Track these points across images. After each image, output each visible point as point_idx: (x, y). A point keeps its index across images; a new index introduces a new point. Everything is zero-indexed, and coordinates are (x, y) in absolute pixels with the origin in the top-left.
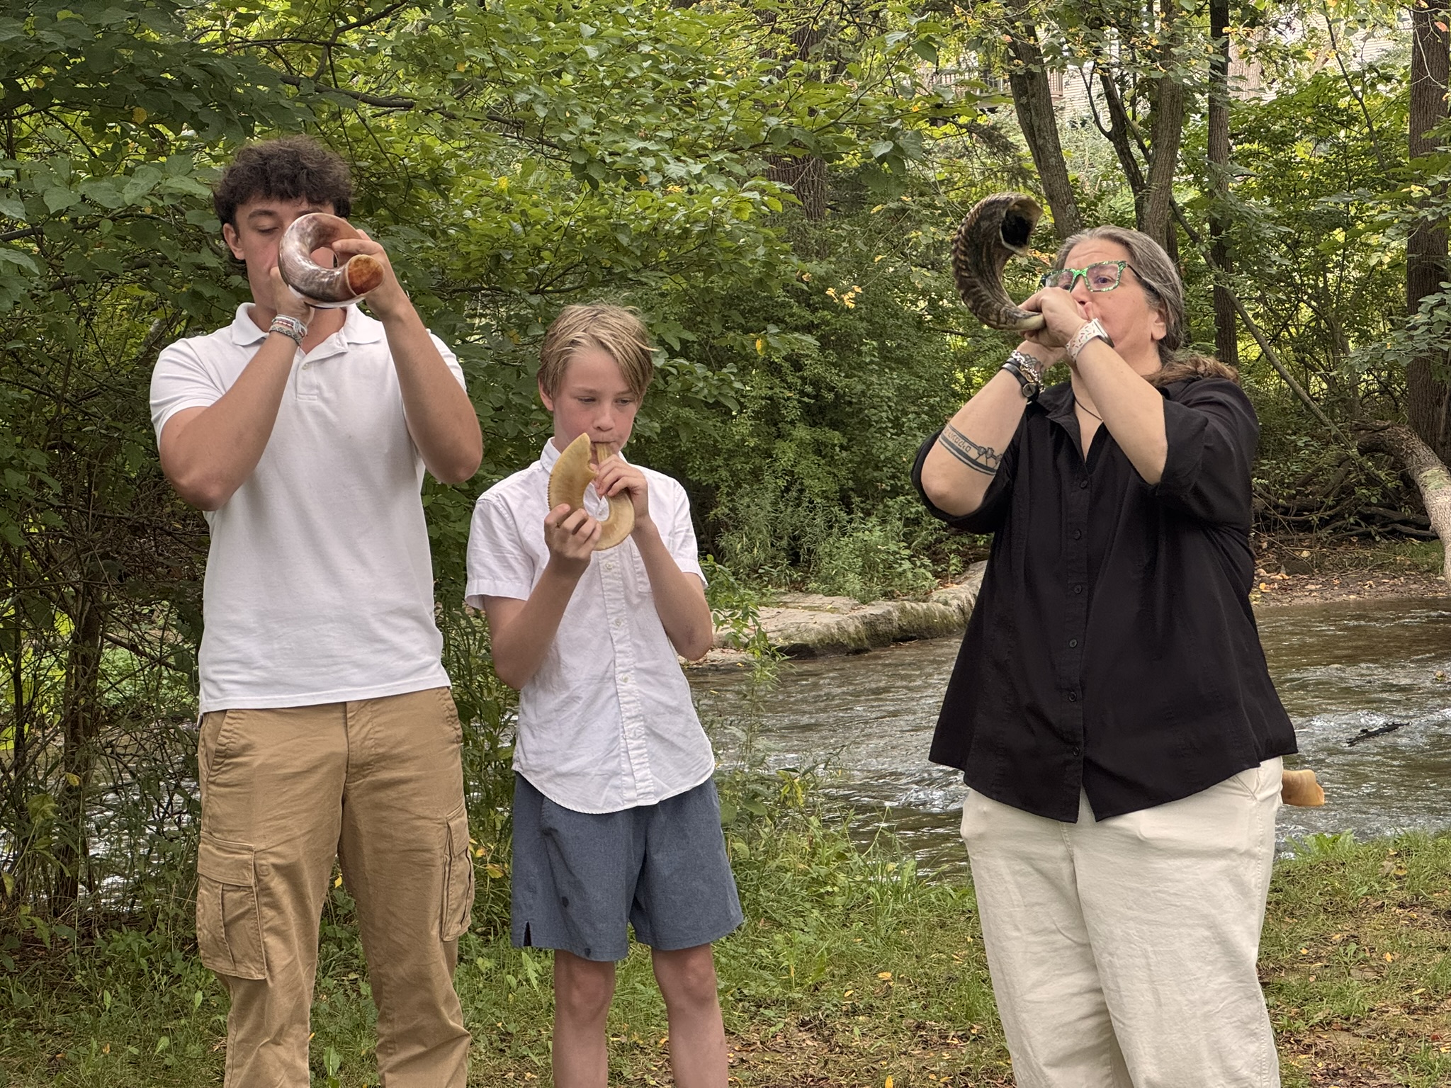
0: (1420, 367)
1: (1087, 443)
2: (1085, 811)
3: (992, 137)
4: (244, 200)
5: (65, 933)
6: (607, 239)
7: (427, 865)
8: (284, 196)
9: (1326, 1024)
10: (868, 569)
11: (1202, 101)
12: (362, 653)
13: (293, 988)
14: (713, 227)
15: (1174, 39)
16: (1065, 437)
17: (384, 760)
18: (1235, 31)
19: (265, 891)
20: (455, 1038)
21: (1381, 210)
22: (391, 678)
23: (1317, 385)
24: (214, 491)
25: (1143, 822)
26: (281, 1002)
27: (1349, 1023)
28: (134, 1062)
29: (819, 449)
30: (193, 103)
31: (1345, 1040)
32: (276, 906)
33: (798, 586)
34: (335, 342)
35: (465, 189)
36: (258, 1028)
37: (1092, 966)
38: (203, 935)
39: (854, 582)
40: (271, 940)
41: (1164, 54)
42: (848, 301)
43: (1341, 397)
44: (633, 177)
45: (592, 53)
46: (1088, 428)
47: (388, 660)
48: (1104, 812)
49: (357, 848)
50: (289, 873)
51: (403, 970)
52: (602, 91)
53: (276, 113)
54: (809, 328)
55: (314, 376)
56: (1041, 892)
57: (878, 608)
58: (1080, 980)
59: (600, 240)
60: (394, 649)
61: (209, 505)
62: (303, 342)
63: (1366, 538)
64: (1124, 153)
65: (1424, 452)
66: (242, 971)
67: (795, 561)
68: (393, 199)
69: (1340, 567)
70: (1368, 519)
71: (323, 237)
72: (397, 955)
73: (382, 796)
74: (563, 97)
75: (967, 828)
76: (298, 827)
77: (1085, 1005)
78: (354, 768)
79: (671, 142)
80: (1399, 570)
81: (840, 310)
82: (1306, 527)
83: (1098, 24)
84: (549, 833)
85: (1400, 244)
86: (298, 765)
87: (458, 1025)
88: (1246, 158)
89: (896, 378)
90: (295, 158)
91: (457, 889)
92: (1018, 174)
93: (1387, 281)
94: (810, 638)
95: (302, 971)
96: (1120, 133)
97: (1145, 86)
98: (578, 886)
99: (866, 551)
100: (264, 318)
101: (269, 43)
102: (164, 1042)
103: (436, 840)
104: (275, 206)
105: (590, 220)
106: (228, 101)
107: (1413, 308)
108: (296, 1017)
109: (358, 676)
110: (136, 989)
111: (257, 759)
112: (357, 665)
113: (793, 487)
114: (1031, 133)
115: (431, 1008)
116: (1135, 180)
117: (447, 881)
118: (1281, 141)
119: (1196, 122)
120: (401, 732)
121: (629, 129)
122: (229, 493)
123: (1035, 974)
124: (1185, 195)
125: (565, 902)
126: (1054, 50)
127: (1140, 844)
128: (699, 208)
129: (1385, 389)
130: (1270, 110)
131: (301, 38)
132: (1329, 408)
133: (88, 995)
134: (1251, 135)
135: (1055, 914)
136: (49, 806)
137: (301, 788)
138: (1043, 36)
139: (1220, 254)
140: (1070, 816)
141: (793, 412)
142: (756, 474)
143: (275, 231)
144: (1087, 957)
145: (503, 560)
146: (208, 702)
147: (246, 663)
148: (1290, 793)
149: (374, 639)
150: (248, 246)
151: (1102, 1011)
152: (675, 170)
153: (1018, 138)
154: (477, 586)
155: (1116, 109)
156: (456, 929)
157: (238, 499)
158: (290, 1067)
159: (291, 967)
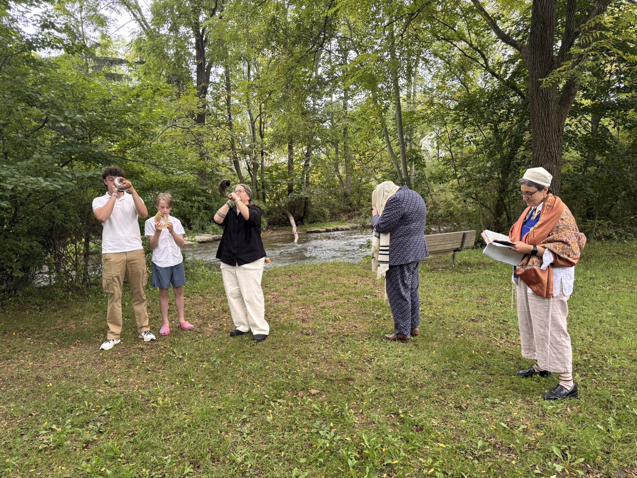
0: (289, 203)
1: (238, 214)
2: (237, 264)
3: (231, 169)
4: (107, 176)
5: (84, 286)
6: (170, 182)
7: (140, 276)
8: (114, 175)
9: (273, 291)
10: (213, 230)
11: (260, 166)
12: (128, 244)
13: (119, 294)
14: (186, 181)
15: (256, 157)
16: (235, 213)
17: (132, 260)
18: (264, 156)
19: (113, 280)
20: (145, 300)
21: (284, 182)
22: (133, 248)
23: (276, 205)
24: (104, 220)
25: (245, 266)
26: (117, 296)
27: (276, 291)
28: (95, 305)
29: (206, 213)
30: (101, 160)
31: (275, 293)
32: (115, 282)
33: (203, 233)
34: (122, 198)
35: (147, 175)
36: (113, 300)
37: (239, 285)
38: (104, 287)
39: (211, 232)
40: (115, 287)
41: (255, 159)
42: (210, 192)
43: (280, 207)
44: (172, 173)
45: (165, 155)
46: (238, 211)
47: (133, 245)
48: (240, 265)
49: (128, 273)
50: (118, 277)
51: (136, 291)
52: (168, 161)
53: (114, 162)
54: (204, 196)
55: (119, 203)
56: (232, 276)
57: (215, 236)
58: (237, 287)
59: (169, 183)
60: (134, 243)
61: (103, 222)
62: (118, 197)
63: (283, 226)
64: (250, 172)
65: (290, 214)
66: (110, 292)
67: (203, 229)
68: (135, 175)
69: (279, 230)
70: (283, 223)
71: (121, 181)
72: (135, 288)
73: (133, 265)
74: (161, 161)
75: (221, 267)
76: (119, 270)
77: (237, 291)
78: (128, 261)
79: (178, 169)
80: (287, 230)
81: (209, 194)
82: (275, 224)
83: (245, 154)
84: (157, 270)
85: (287, 186)
86: (118, 261)
87: (145, 298)
88: (266, 174)
89: (217, 203)
90: (116, 170)
91: (144, 279)
92: (235, 175)
93: (285, 191)
94: (205, 240)
95: (120, 291)
96: (249, 170)
97: (252, 163)
98: (161, 278)
99: (213, 228)
100: (111, 194)
101: (115, 151)
102: (100, 302)
103: (141, 271)
104: (113, 177)
105: (167, 180)
106: (106, 160)
107: (288, 195)
108: (119, 298)
109: (128, 248)
110: (95, 295)
111: (112, 260)
112: (128, 246)
113: (202, 219)
114: (236, 169)
115: (141, 296)
116: (251, 176)
117: (143, 278)
118: (271, 172)
119: (259, 169)
120: (135, 256)
121: (172, 166)
122: (106, 220)
123: (231, 287)
124: (258, 178)
125: (160, 280)
126: (240, 158)
127: (245, 269)
128: (184, 178)
129: (285, 206)
130: (269, 167)
131: (120, 151)
132: (278, 208)
133: (87, 296)
134: (267, 171)
135: (233, 279)
136: (80, 268)
137: (119, 264)
138: (238, 155)
139: (263, 187)
140: (235, 265)
141: (202, 208)
142: (197, 217)
143: (113, 180)
144: (238, 284)
145: (150, 230)
146: (103, 252)
147: (110, 246)
148: (266, 261)
149: (130, 242)
150: (108, 182)
151: (240, 291)
152: (179, 172)
153: (235, 170)
154: (147, 234)
155: (248, 166)
156: (144, 284)
157: (107, 222)
158: (118, 305)
159: (118, 291)
